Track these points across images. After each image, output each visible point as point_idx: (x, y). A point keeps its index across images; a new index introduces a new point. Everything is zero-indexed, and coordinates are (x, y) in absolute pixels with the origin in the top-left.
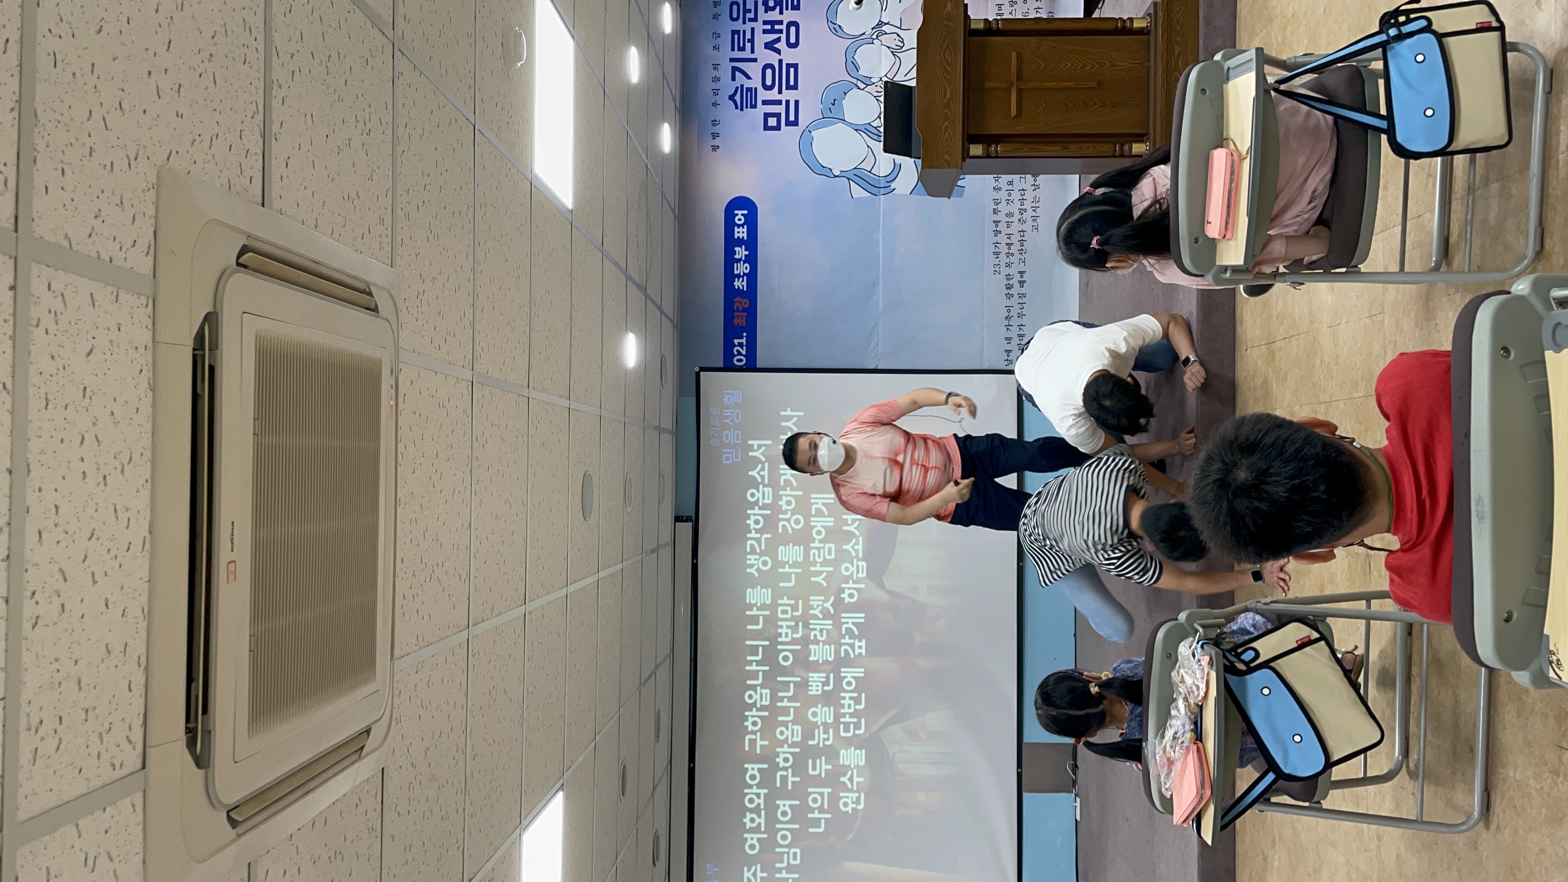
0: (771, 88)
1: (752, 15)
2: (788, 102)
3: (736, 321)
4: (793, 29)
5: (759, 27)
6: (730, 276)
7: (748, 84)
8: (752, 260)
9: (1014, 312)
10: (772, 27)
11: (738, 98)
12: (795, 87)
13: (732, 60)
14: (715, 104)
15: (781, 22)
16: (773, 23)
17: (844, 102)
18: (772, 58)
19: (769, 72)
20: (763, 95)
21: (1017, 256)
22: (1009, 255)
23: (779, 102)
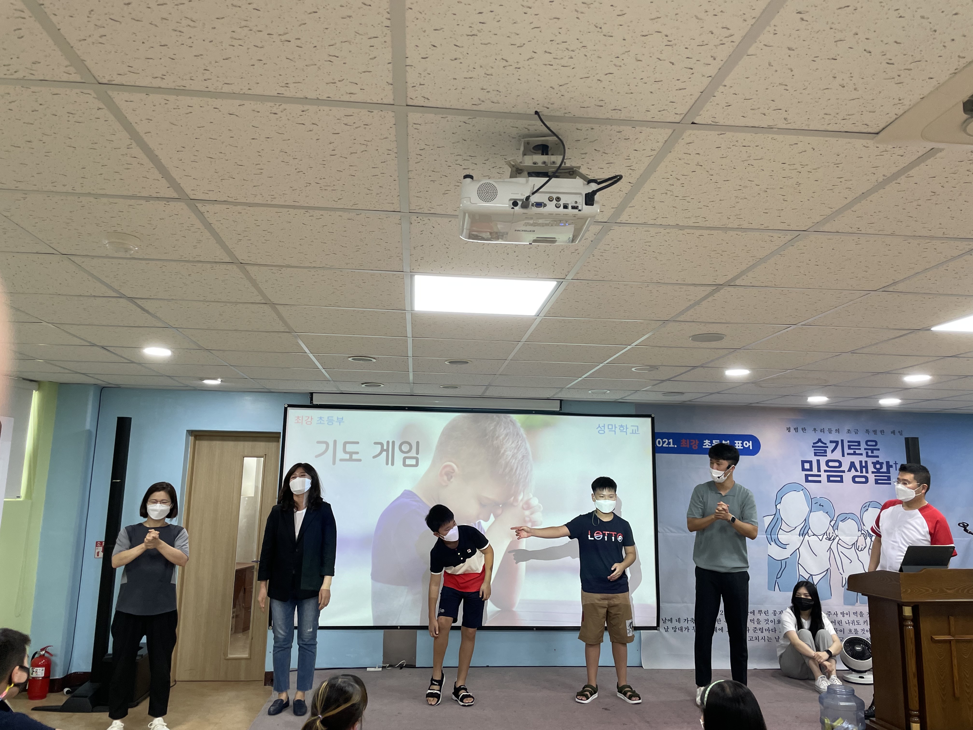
0: (827, 465)
1: (870, 454)
2: (820, 476)
3: (684, 441)
4: (863, 480)
5: (863, 458)
6: (712, 437)
7: (829, 451)
11: (820, 444)
12: (829, 481)
13: (842, 441)
14: (815, 430)
15: (867, 472)
16: (866, 467)
17: (822, 512)
18: (845, 466)
19: (837, 464)
20: (823, 460)
23: (819, 470)
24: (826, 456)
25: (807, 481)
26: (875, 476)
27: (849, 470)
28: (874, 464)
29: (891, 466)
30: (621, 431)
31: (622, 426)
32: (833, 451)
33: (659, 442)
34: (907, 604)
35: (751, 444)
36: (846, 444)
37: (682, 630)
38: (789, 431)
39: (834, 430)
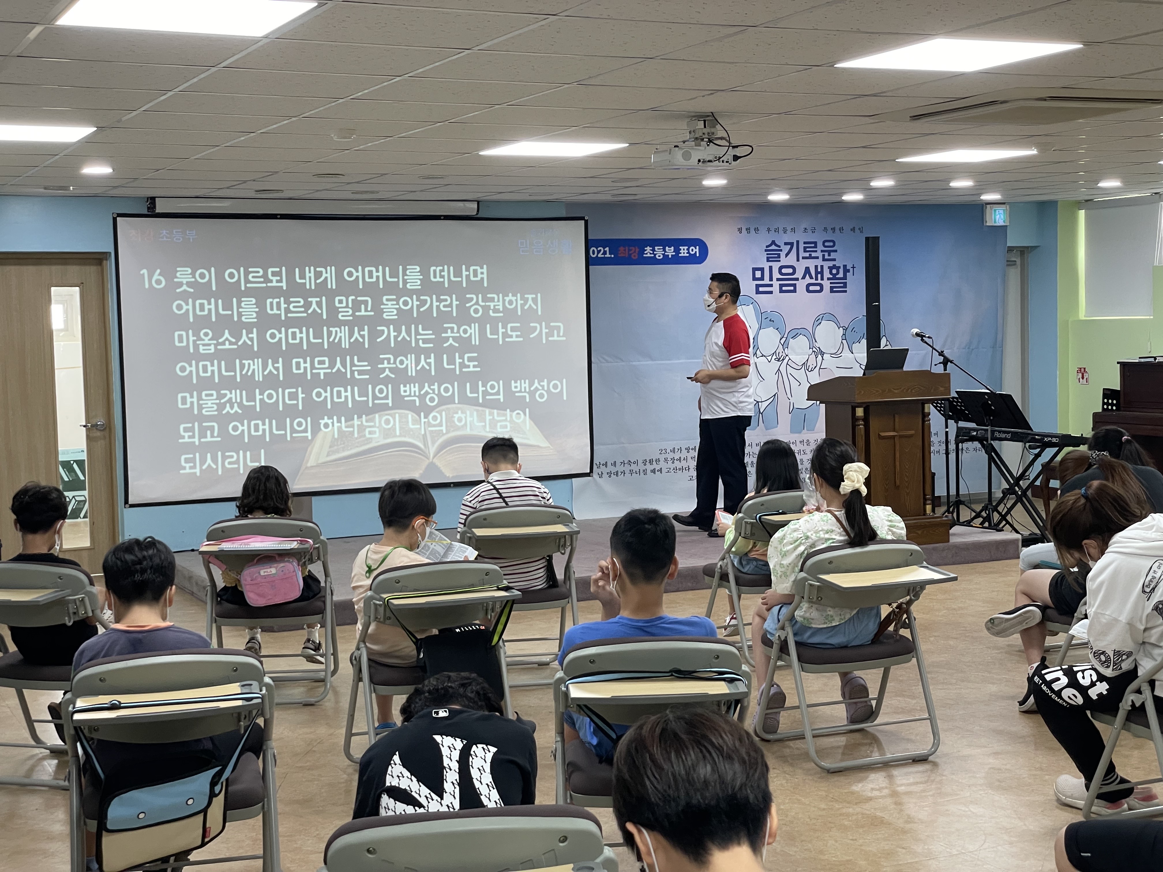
0: (781, 273)
1: (826, 257)
2: (771, 286)
3: (622, 249)
4: (818, 288)
5: (819, 262)
6: (654, 243)
7: (783, 254)
8: (666, 261)
9: (634, 467)
10: (819, 272)
11: (773, 247)
12: (781, 291)
13: (798, 242)
14: (769, 230)
15: (822, 279)
16: (822, 273)
17: (772, 328)
18: (799, 274)
21: (673, 466)
22: (673, 459)
23: (771, 279)
24: (779, 261)
25: (758, 292)
26: (831, 283)
27: (804, 278)
28: (831, 268)
32: (787, 255)
33: (593, 251)
34: (859, 405)
35: (697, 250)
36: (802, 246)
37: (617, 475)
38: (741, 233)
39: (789, 229)
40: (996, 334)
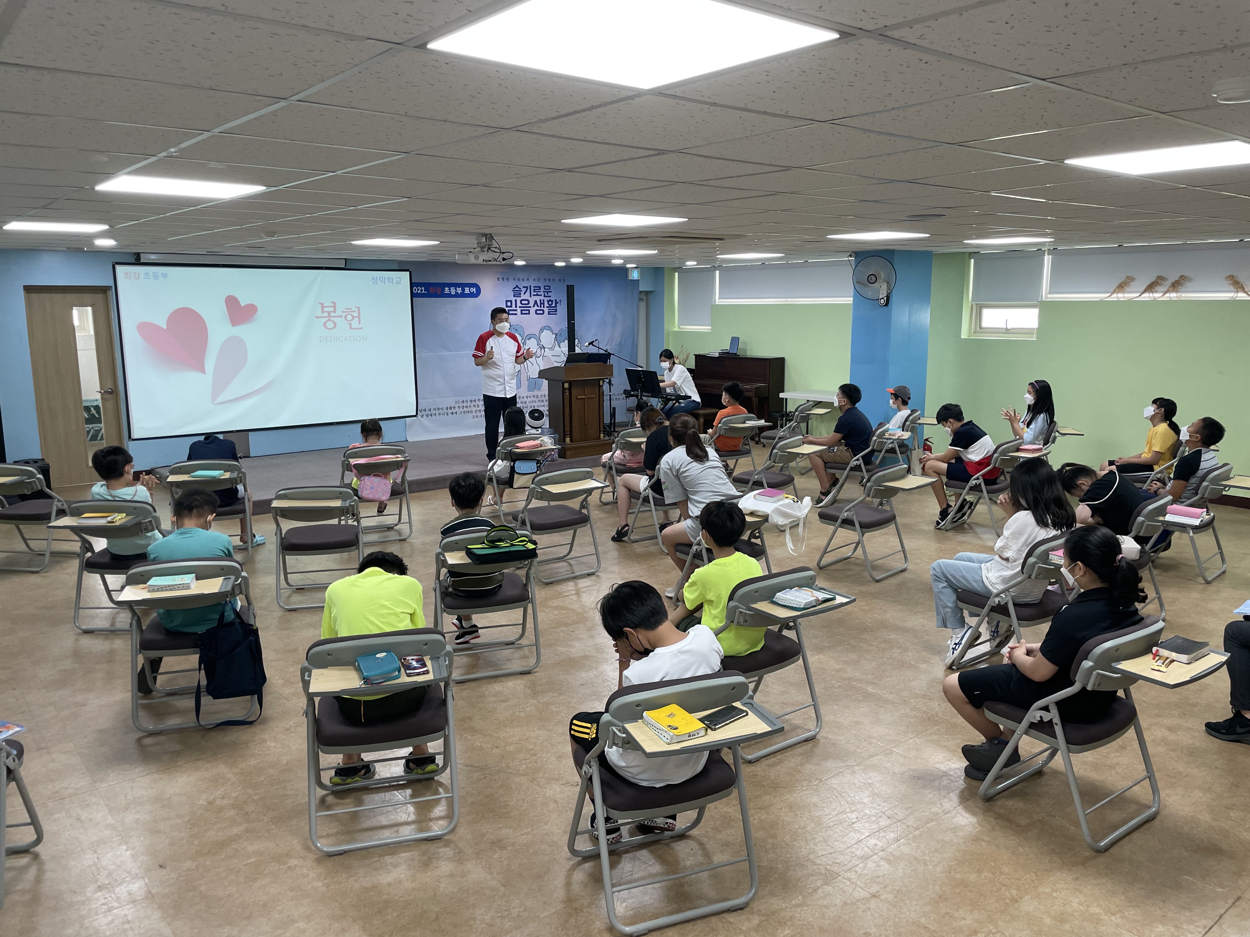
0: (521, 303)
1: (546, 295)
2: (516, 310)
3: (431, 288)
4: (542, 312)
5: (542, 298)
6: (450, 285)
7: (522, 293)
8: (457, 295)
9: (441, 411)
10: (542, 303)
11: (517, 289)
12: (522, 314)
13: (530, 286)
14: (514, 279)
15: (544, 307)
16: (543, 304)
17: (517, 334)
18: (531, 304)
19: (527, 302)
20: (519, 299)
21: (463, 410)
22: (463, 407)
23: (516, 307)
24: (520, 296)
26: (548, 309)
27: (534, 306)
28: (548, 301)
29: (558, 303)
30: (389, 282)
31: (389, 278)
32: (524, 294)
33: (415, 289)
34: (566, 382)
35: (475, 290)
36: (532, 289)
37: (432, 416)
38: (499, 280)
39: (525, 280)
40: (634, 338)
